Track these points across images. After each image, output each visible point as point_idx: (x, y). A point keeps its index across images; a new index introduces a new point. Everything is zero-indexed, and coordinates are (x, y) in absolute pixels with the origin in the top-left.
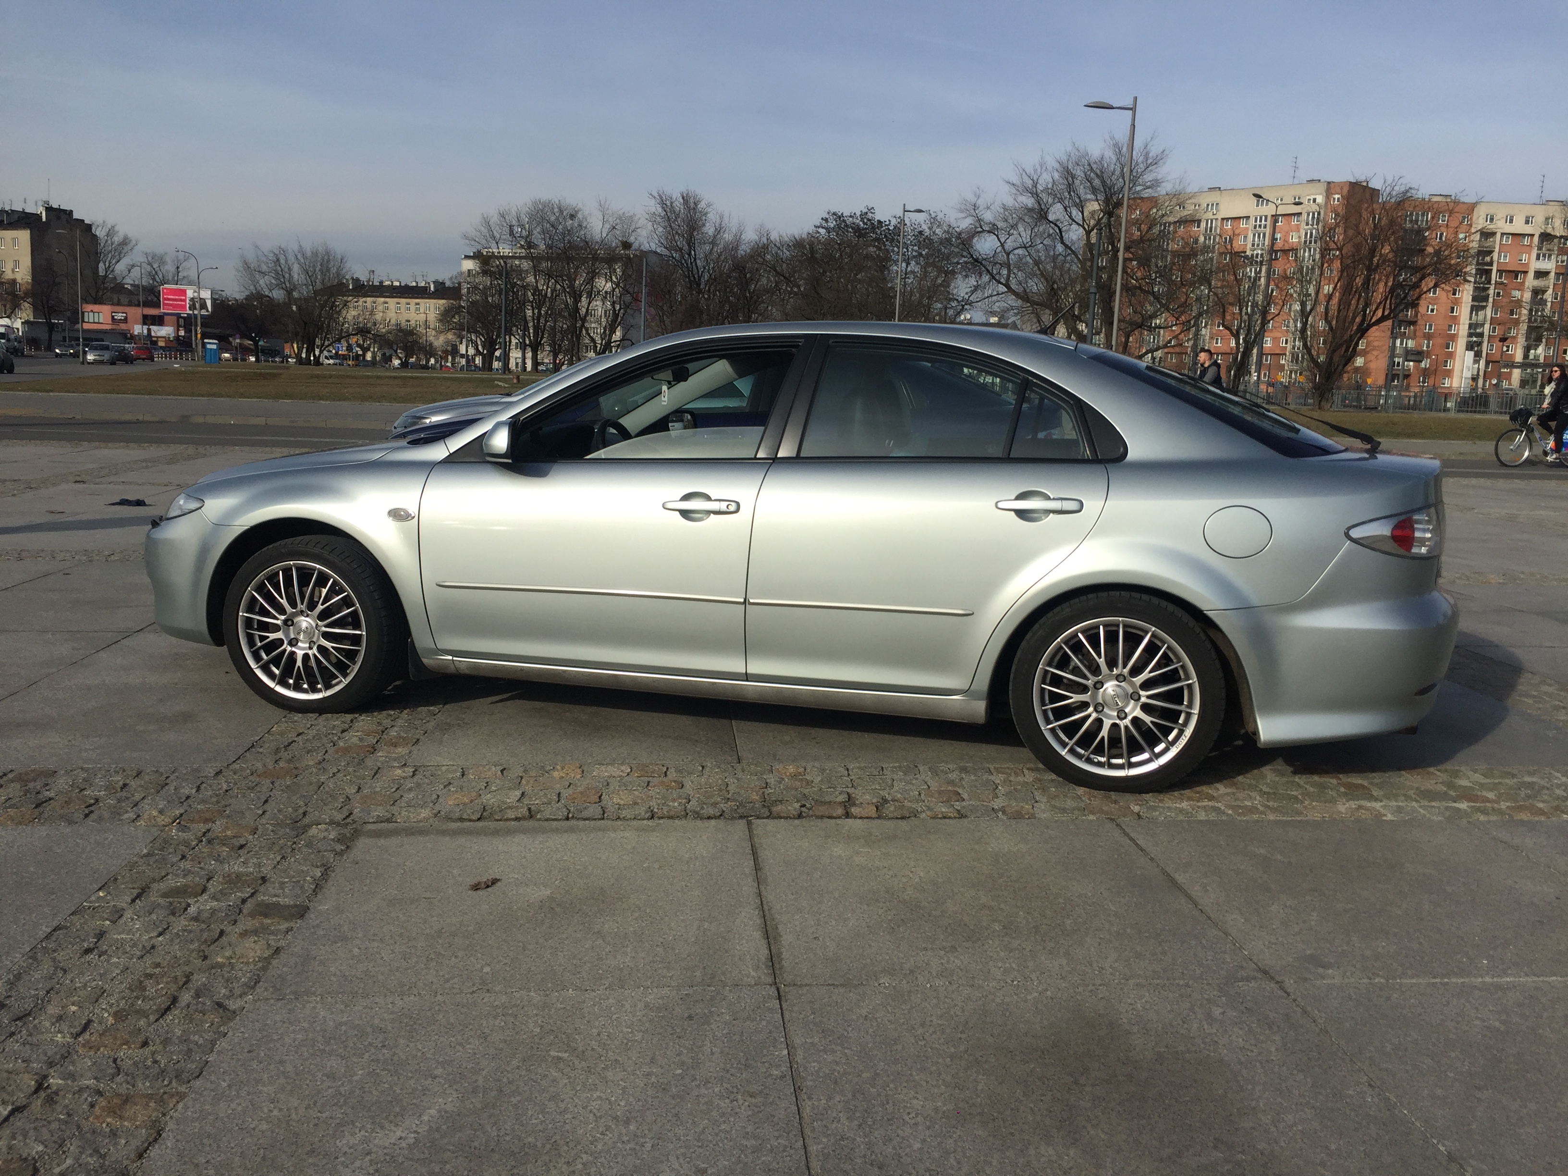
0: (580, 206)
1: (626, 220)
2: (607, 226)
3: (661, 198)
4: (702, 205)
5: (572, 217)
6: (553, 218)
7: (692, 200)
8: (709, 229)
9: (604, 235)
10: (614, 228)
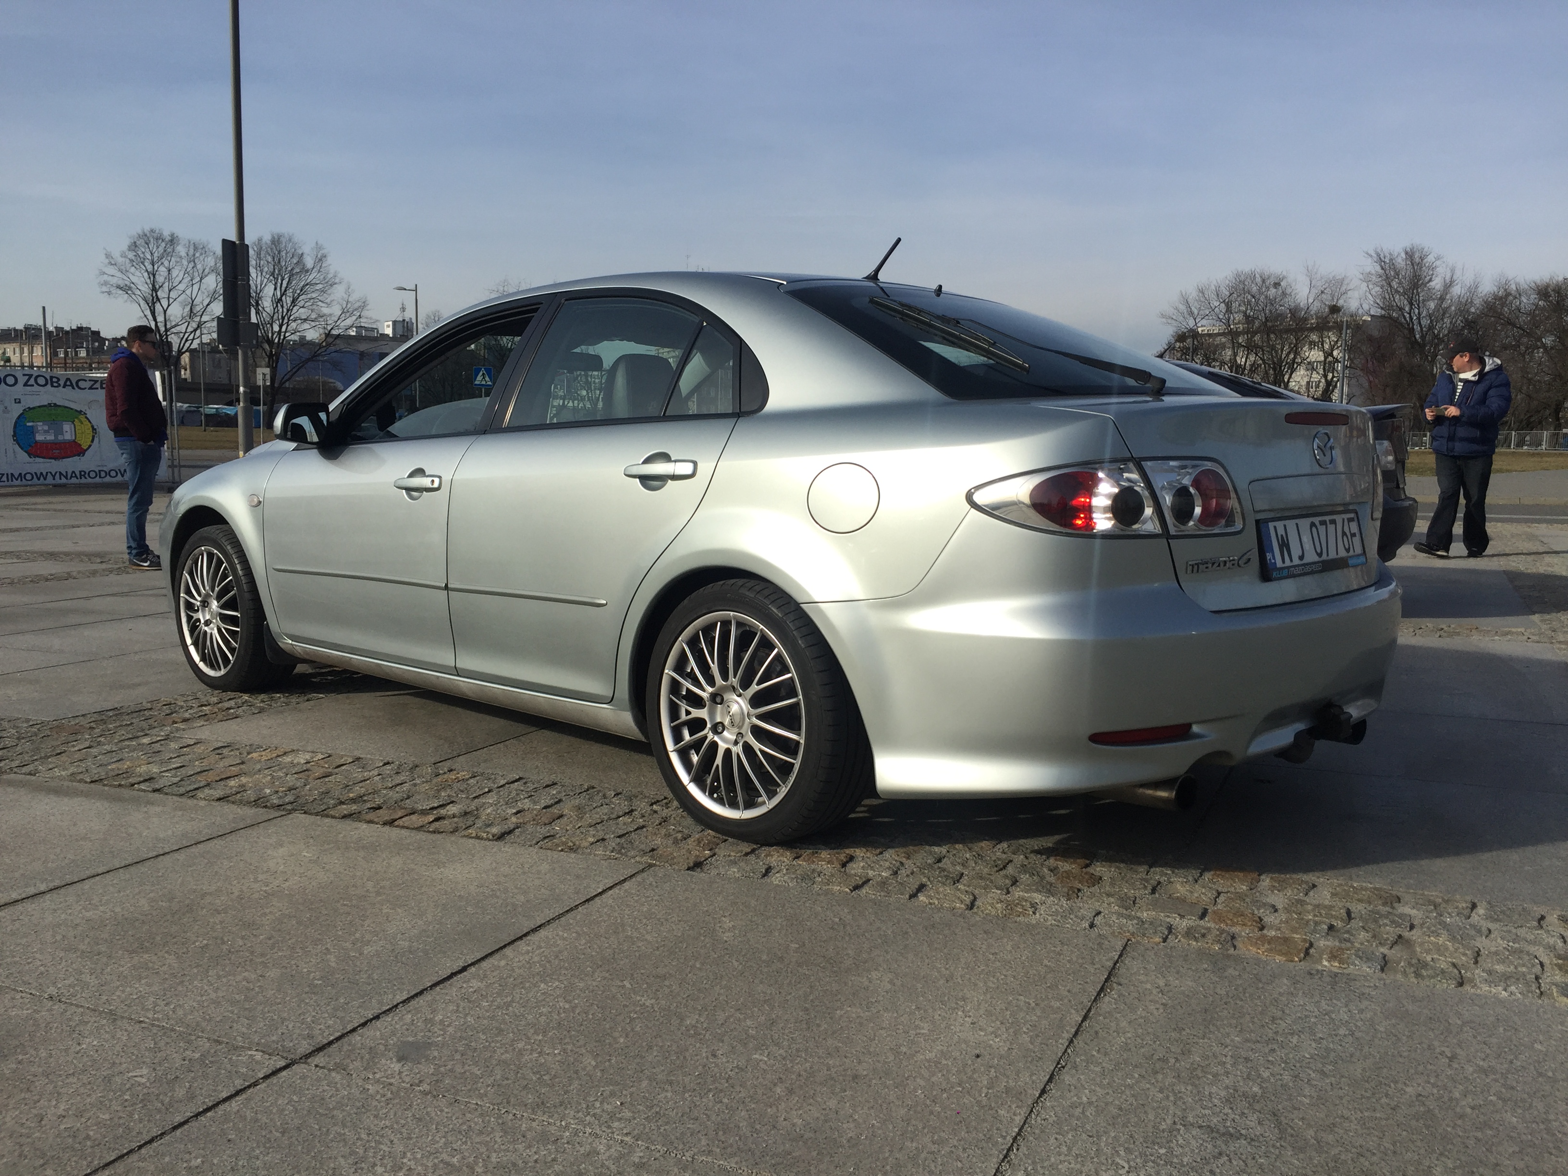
0: (1284, 273)
1: (1338, 284)
2: (1314, 291)
3: (1378, 255)
4: (1431, 258)
5: (1277, 285)
6: (1254, 289)
7: (1417, 255)
8: (1437, 284)
9: (1311, 301)
10: (1322, 292)
